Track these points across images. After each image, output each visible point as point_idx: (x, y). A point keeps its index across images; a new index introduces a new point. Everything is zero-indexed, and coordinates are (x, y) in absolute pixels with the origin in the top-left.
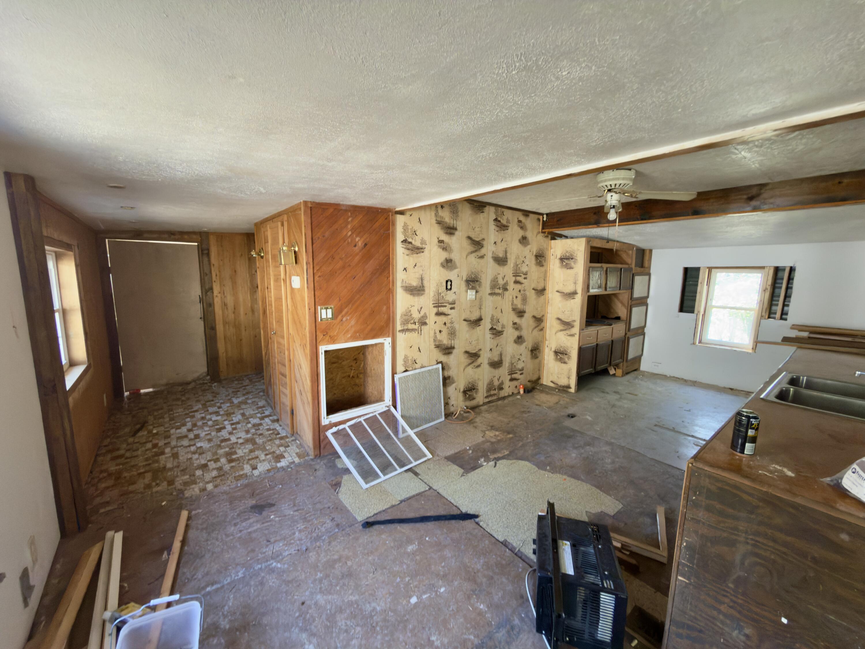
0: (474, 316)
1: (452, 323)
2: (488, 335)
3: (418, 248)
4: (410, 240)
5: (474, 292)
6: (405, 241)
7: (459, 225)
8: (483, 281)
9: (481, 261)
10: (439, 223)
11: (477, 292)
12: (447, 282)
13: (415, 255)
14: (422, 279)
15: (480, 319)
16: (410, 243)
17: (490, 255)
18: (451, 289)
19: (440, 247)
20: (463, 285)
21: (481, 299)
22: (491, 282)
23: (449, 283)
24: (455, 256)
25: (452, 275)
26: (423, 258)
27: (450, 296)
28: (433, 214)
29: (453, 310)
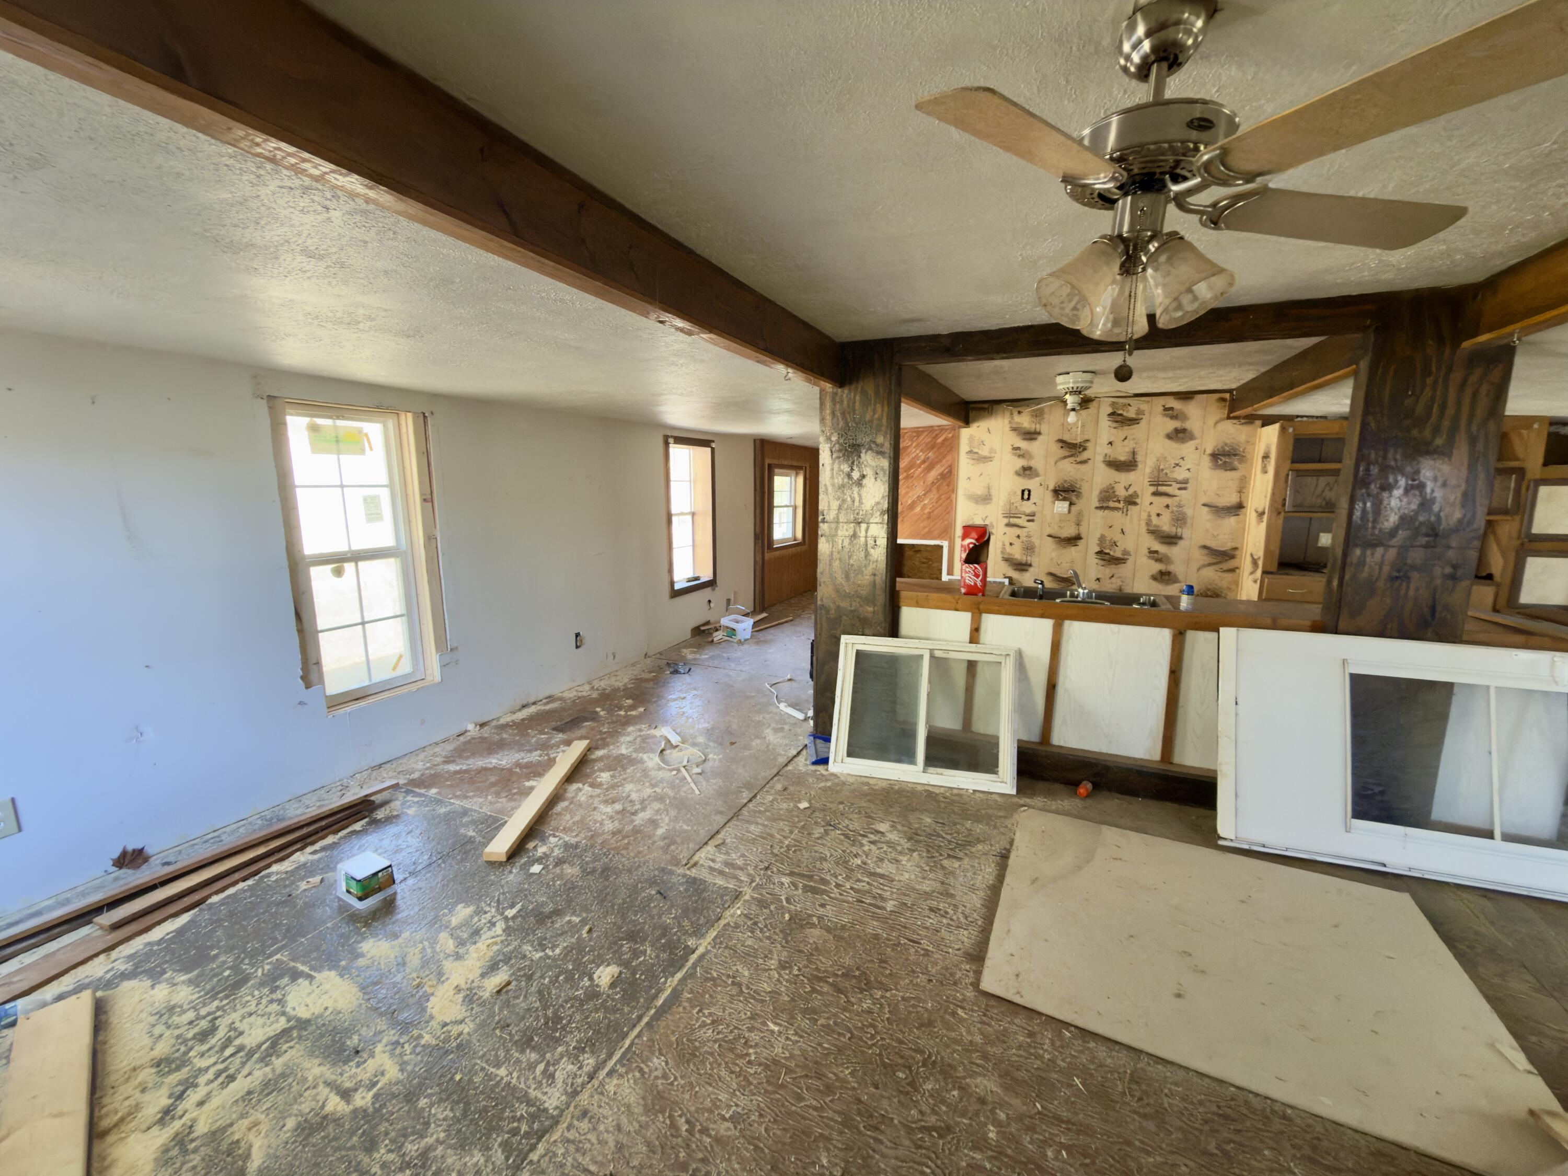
0: (1069, 531)
1: (1028, 536)
2: (1093, 560)
3: (985, 458)
4: (976, 450)
5: (1066, 504)
6: (970, 452)
7: (1044, 428)
8: (1085, 489)
9: (1083, 467)
10: (1014, 429)
11: (1071, 504)
12: (1023, 491)
13: (981, 465)
14: (989, 488)
15: (1078, 538)
16: (977, 453)
17: (1100, 458)
18: (1029, 499)
19: (1015, 454)
20: (1049, 496)
21: (1080, 514)
22: (1101, 493)
23: (1026, 493)
24: (1037, 463)
25: (1032, 484)
26: (991, 468)
27: (1027, 507)
28: (1006, 421)
29: (1031, 523)
